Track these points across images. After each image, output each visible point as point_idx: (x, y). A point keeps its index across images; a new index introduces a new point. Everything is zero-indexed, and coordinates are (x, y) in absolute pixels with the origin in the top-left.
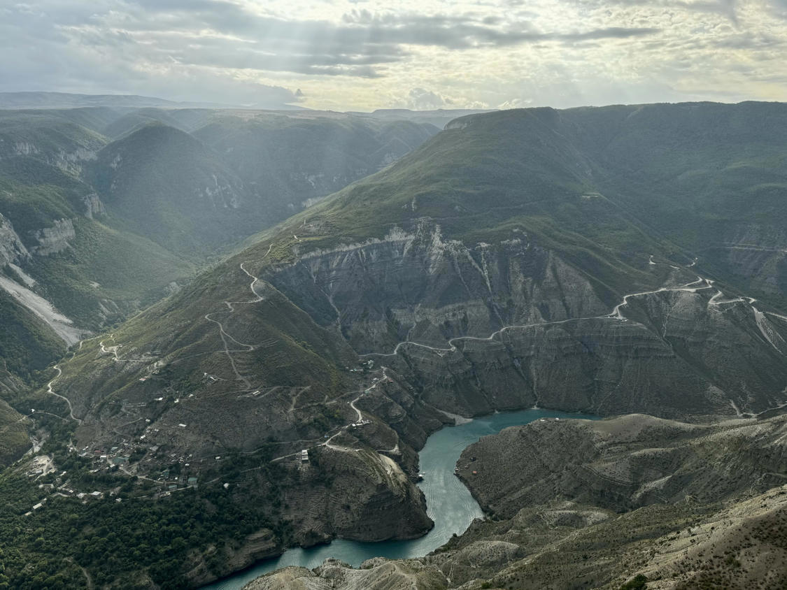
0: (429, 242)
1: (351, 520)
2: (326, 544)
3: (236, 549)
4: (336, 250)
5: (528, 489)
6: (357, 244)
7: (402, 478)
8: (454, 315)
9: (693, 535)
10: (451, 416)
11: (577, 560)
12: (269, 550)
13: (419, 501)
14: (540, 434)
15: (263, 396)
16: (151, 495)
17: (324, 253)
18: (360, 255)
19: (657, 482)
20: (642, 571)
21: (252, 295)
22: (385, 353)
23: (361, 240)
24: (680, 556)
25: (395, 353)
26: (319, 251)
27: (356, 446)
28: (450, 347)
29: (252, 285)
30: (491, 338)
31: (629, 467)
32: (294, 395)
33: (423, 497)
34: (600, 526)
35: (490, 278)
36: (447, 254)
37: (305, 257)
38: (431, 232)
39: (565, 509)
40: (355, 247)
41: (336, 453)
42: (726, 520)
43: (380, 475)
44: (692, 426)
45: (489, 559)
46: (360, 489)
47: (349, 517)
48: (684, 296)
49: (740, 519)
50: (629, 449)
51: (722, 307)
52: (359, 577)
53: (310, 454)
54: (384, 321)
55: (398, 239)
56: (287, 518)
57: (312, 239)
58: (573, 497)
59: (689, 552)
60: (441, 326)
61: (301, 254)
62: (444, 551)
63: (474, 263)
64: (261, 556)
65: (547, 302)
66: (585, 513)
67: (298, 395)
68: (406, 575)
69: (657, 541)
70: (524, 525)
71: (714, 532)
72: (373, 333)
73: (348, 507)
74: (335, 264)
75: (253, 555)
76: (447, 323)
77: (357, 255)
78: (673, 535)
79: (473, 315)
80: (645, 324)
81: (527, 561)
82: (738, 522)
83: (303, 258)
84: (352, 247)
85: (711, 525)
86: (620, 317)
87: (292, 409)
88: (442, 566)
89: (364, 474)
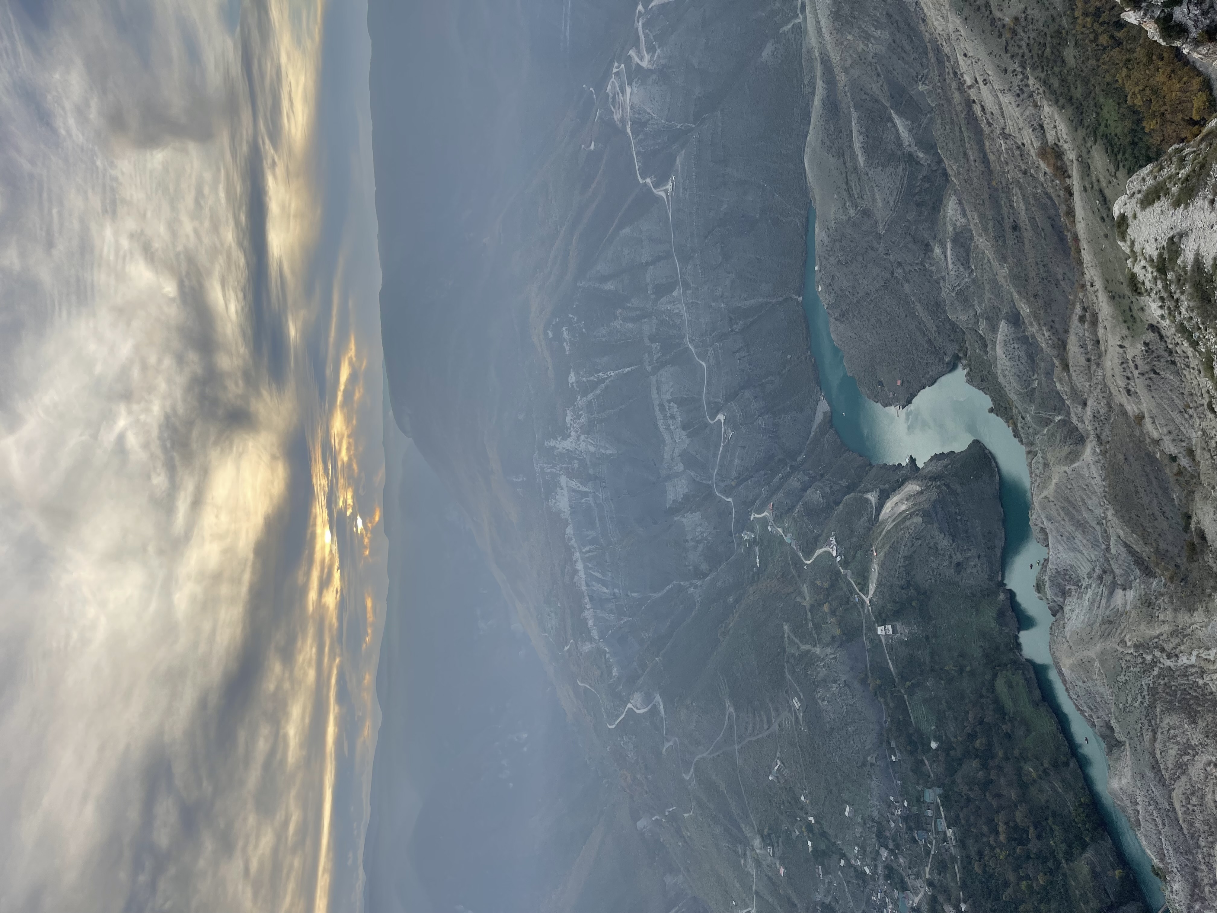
0: (568, 456)
1: (976, 560)
2: (1012, 598)
3: (1028, 729)
4: (584, 588)
5: (918, 307)
6: (574, 559)
7: (912, 487)
8: (673, 417)
9: (976, 81)
10: (820, 419)
11: (1020, 240)
12: (1026, 681)
13: (946, 462)
14: (839, 292)
15: (801, 694)
16: (953, 859)
17: (588, 607)
18: (591, 554)
19: (901, 129)
20: (1032, 150)
21: (654, 711)
22: (731, 513)
23: (569, 552)
24: (1007, 99)
25: (730, 500)
26: (586, 613)
27: (869, 555)
28: (719, 420)
29: (638, 711)
30: (704, 364)
31: (880, 168)
32: (798, 648)
33: (937, 458)
34: (968, 207)
35: (618, 368)
36: (586, 430)
37: (595, 634)
38: (557, 452)
39: (945, 256)
40: (580, 561)
41: (880, 584)
42: (953, 37)
43: (910, 519)
44: (820, 84)
45: (1023, 361)
46: (931, 548)
47: (973, 563)
48: (637, 100)
49: (950, 19)
50: (855, 169)
52: (1060, 548)
53: (884, 623)
54: (683, 516)
55: (566, 500)
56: (979, 654)
57: (569, 625)
58: (928, 245)
59: (1002, 88)
60: (688, 436)
61: (591, 639)
62: (1015, 425)
63: (598, 392)
64: (1037, 693)
65: (650, 287)
66: (950, 229)
67: (797, 641)
68: (1054, 481)
69: (987, 130)
70: (972, 313)
71: (970, 54)
72: (702, 532)
73: (958, 564)
74: (605, 590)
75: (1036, 705)
77: (590, 559)
78: (976, 107)
79: (671, 390)
80: (677, 152)
81: (1025, 309)
82: (955, 22)
83: (597, 637)
84: (580, 566)
85: (960, 58)
86: (669, 186)
87: (818, 650)
88: (1038, 428)
89: (909, 544)
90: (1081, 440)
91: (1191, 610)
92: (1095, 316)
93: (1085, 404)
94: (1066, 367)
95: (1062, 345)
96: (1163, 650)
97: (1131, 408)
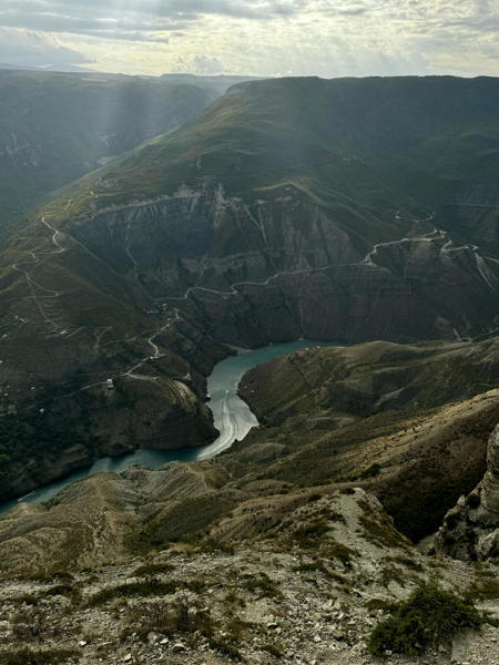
0: (213, 198)
1: (152, 433)
2: (130, 453)
3: (54, 461)
4: (130, 205)
5: (295, 402)
6: (148, 200)
7: (193, 398)
8: (236, 264)
9: (417, 432)
10: (233, 348)
11: (329, 455)
12: (82, 460)
13: (208, 417)
14: (305, 359)
15: (71, 335)
17: (119, 208)
18: (152, 211)
19: (393, 393)
20: (377, 461)
21: (54, 246)
22: (177, 297)
23: (153, 196)
24: (406, 448)
25: (186, 297)
26: (114, 206)
27: (154, 374)
28: (233, 291)
29: (53, 237)
30: (267, 283)
31: (372, 382)
32: (98, 335)
33: (210, 413)
34: (348, 429)
35: (266, 231)
36: (229, 210)
37: (101, 211)
38: (215, 191)
39: (322, 416)
40: (147, 203)
41: (138, 381)
43: (175, 397)
44: (422, 349)
45: (263, 457)
46: (159, 409)
47: (149, 431)
48: (422, 245)
49: (452, 419)
50: (373, 368)
51: (451, 253)
52: (159, 477)
53: (114, 382)
54: (176, 269)
55: (186, 196)
56: (97, 434)
57: (107, 195)
58: (328, 407)
59: (412, 445)
60: (224, 273)
61: (98, 209)
62: (227, 453)
63: (252, 218)
64: (75, 466)
65: (313, 251)
66: (337, 419)
67: (102, 334)
68: (196, 473)
69: (390, 438)
70: (290, 430)
71: (432, 429)
72: (166, 280)
73: (149, 424)
74: (130, 218)
75: (69, 465)
76: (230, 270)
77: (149, 210)
78: (402, 432)
79: (252, 264)
80: (390, 268)
81: (291, 457)
82: (450, 421)
83: (99, 212)
84: (144, 203)
85: (430, 424)
86: (371, 264)
87: (97, 346)
88: (225, 465)
89: (161, 397)
90: (218, 487)
91: (124, 544)
92: (286, 493)
93: (238, 488)
94: (260, 478)
95: (271, 476)
96: (102, 530)
97: (235, 511)
